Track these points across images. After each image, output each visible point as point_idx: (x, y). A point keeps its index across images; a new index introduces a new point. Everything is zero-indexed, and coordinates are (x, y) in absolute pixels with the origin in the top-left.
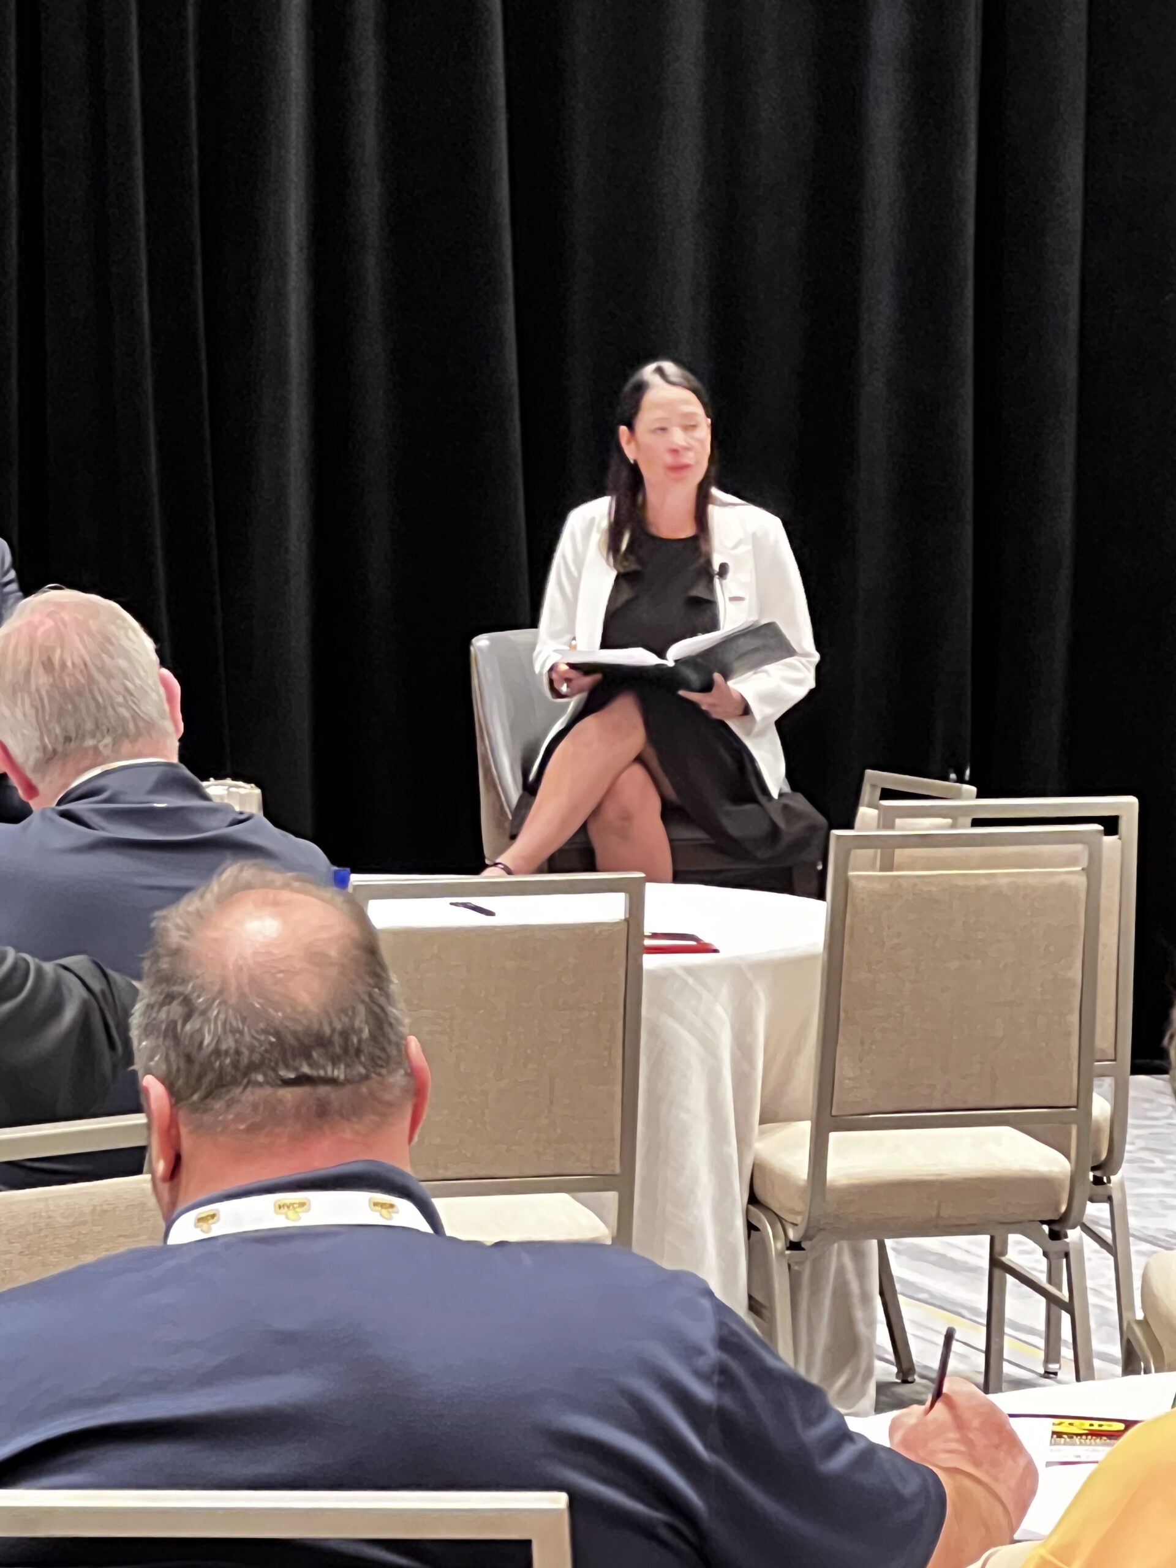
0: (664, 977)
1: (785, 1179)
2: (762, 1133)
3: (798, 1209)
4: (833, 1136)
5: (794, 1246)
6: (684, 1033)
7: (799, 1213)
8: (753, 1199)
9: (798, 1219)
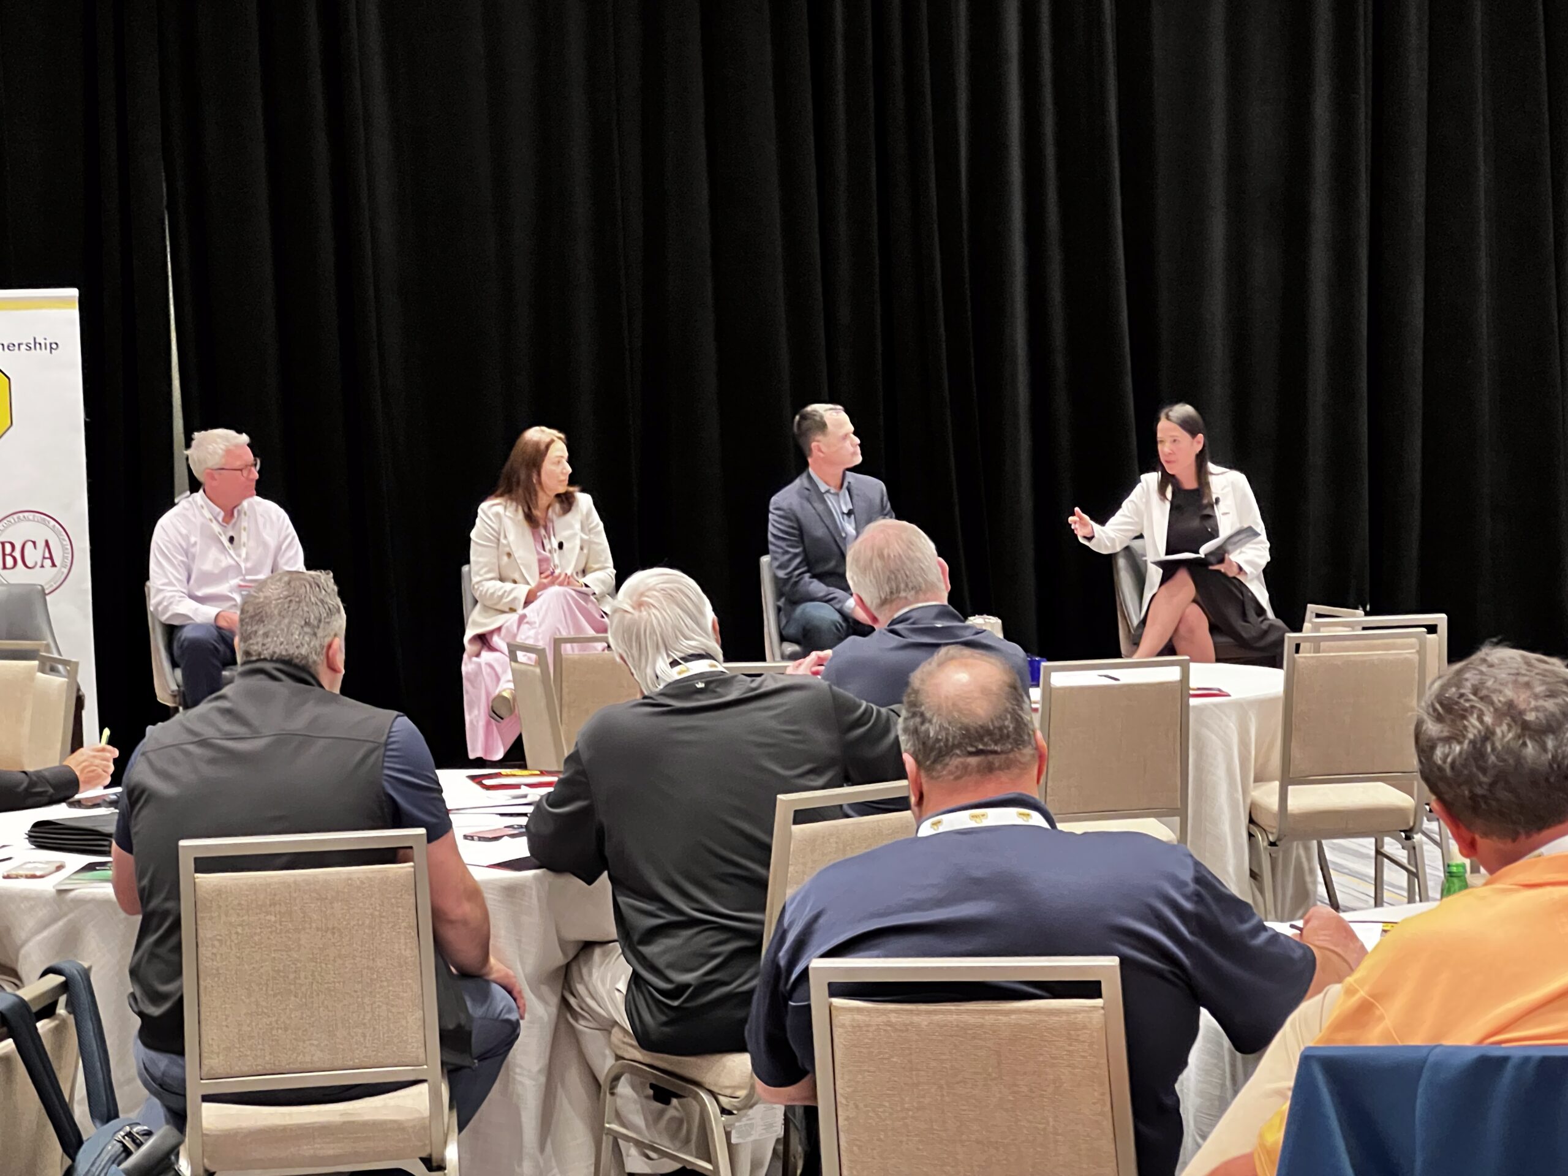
0: (1201, 709)
1: (1268, 811)
2: (1255, 788)
3: (1274, 825)
4: (1290, 788)
5: (1272, 844)
6: (1214, 737)
7: (1274, 827)
8: (1251, 821)
9: (1274, 830)
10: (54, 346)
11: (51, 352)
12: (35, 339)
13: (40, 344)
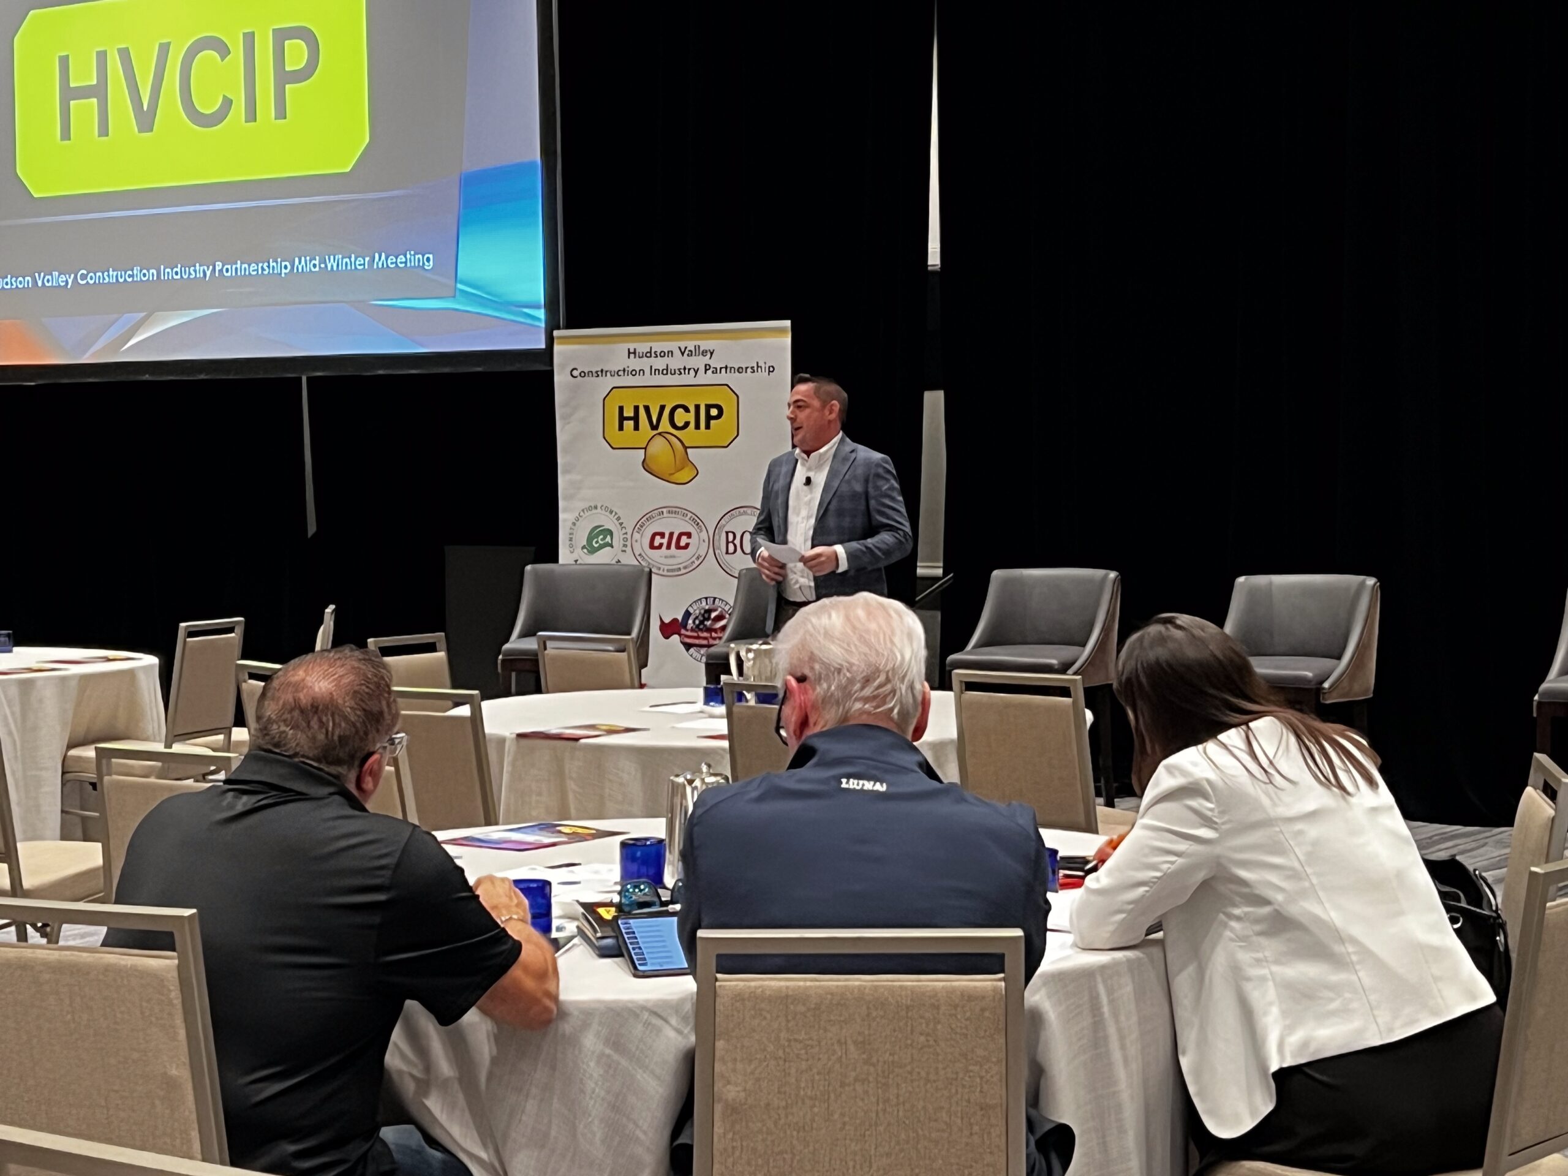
10: (771, 369)
11: (769, 374)
12: (757, 363)
13: (761, 367)
